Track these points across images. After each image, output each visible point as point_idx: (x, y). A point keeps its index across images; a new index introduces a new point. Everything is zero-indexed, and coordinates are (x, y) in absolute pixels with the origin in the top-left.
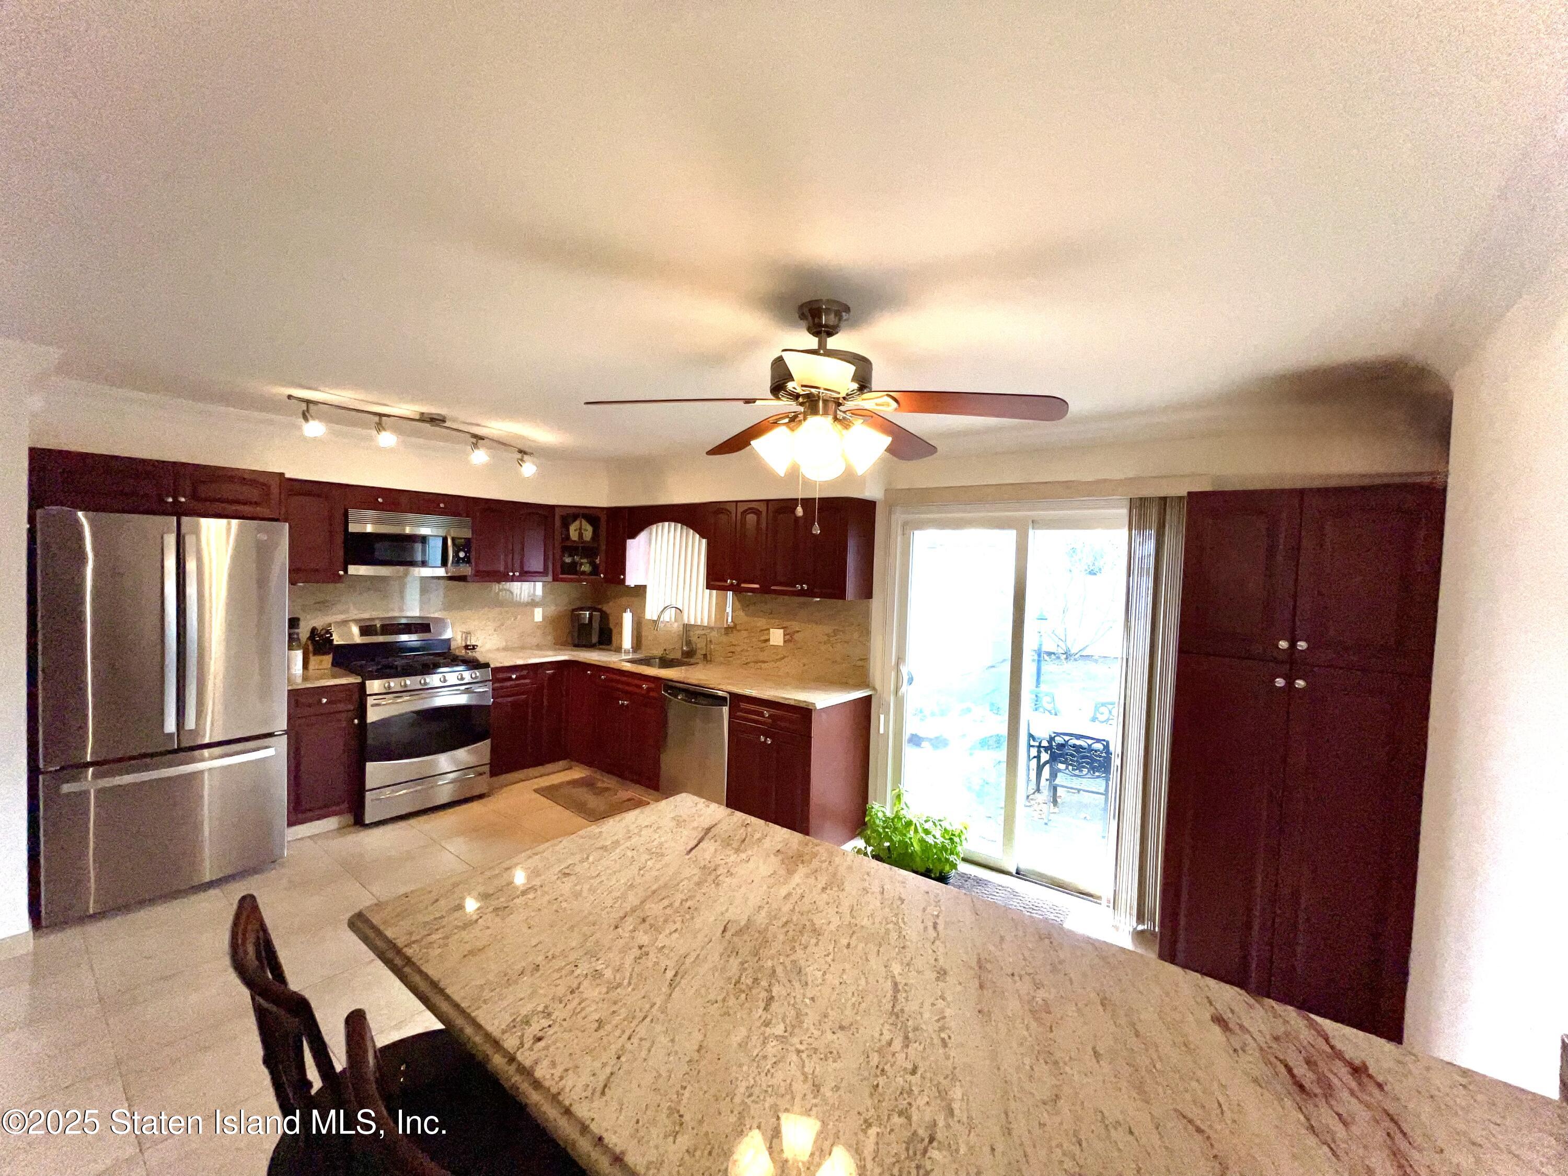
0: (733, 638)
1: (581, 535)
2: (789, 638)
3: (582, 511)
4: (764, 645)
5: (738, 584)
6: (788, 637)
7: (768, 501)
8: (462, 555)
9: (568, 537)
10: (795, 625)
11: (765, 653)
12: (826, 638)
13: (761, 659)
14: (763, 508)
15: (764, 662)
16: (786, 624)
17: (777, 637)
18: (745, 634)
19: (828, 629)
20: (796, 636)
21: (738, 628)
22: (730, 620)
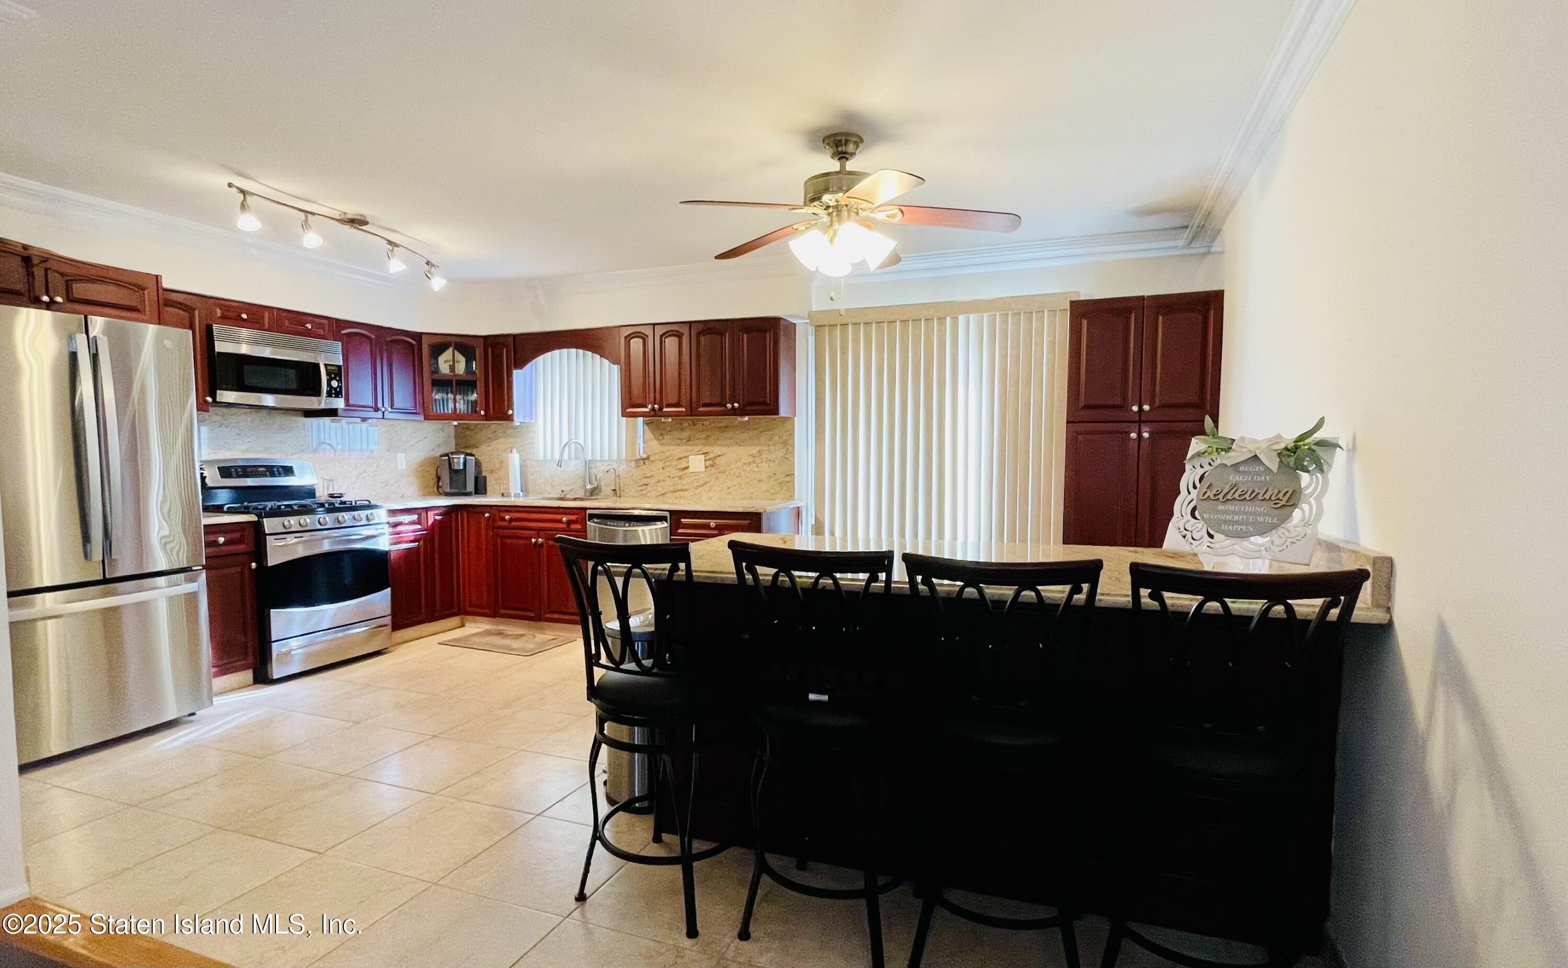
0: (646, 470)
1: (452, 368)
2: (711, 464)
3: (454, 339)
4: (682, 473)
5: (661, 409)
6: (709, 463)
7: (690, 323)
8: (335, 384)
9: (436, 370)
10: (717, 450)
11: (686, 480)
12: (751, 459)
13: (680, 487)
14: (685, 330)
15: (682, 490)
16: (706, 449)
17: (697, 463)
18: (661, 464)
19: (754, 450)
20: (718, 461)
21: (652, 459)
22: (642, 452)
